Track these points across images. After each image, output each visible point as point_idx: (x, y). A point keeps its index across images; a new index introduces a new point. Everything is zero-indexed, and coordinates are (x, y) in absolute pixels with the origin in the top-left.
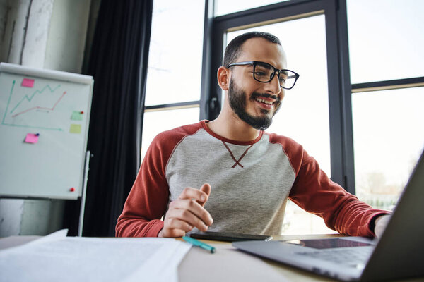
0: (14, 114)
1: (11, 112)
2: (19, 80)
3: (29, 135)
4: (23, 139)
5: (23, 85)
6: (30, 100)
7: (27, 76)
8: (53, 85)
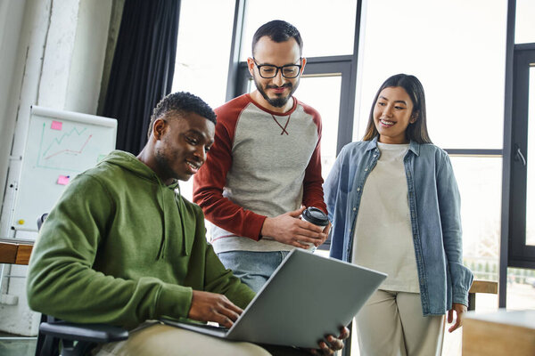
0: (47, 156)
1: (44, 155)
2: (49, 123)
3: (61, 176)
4: (55, 181)
5: (52, 127)
6: (59, 143)
7: (56, 118)
8: (80, 128)
